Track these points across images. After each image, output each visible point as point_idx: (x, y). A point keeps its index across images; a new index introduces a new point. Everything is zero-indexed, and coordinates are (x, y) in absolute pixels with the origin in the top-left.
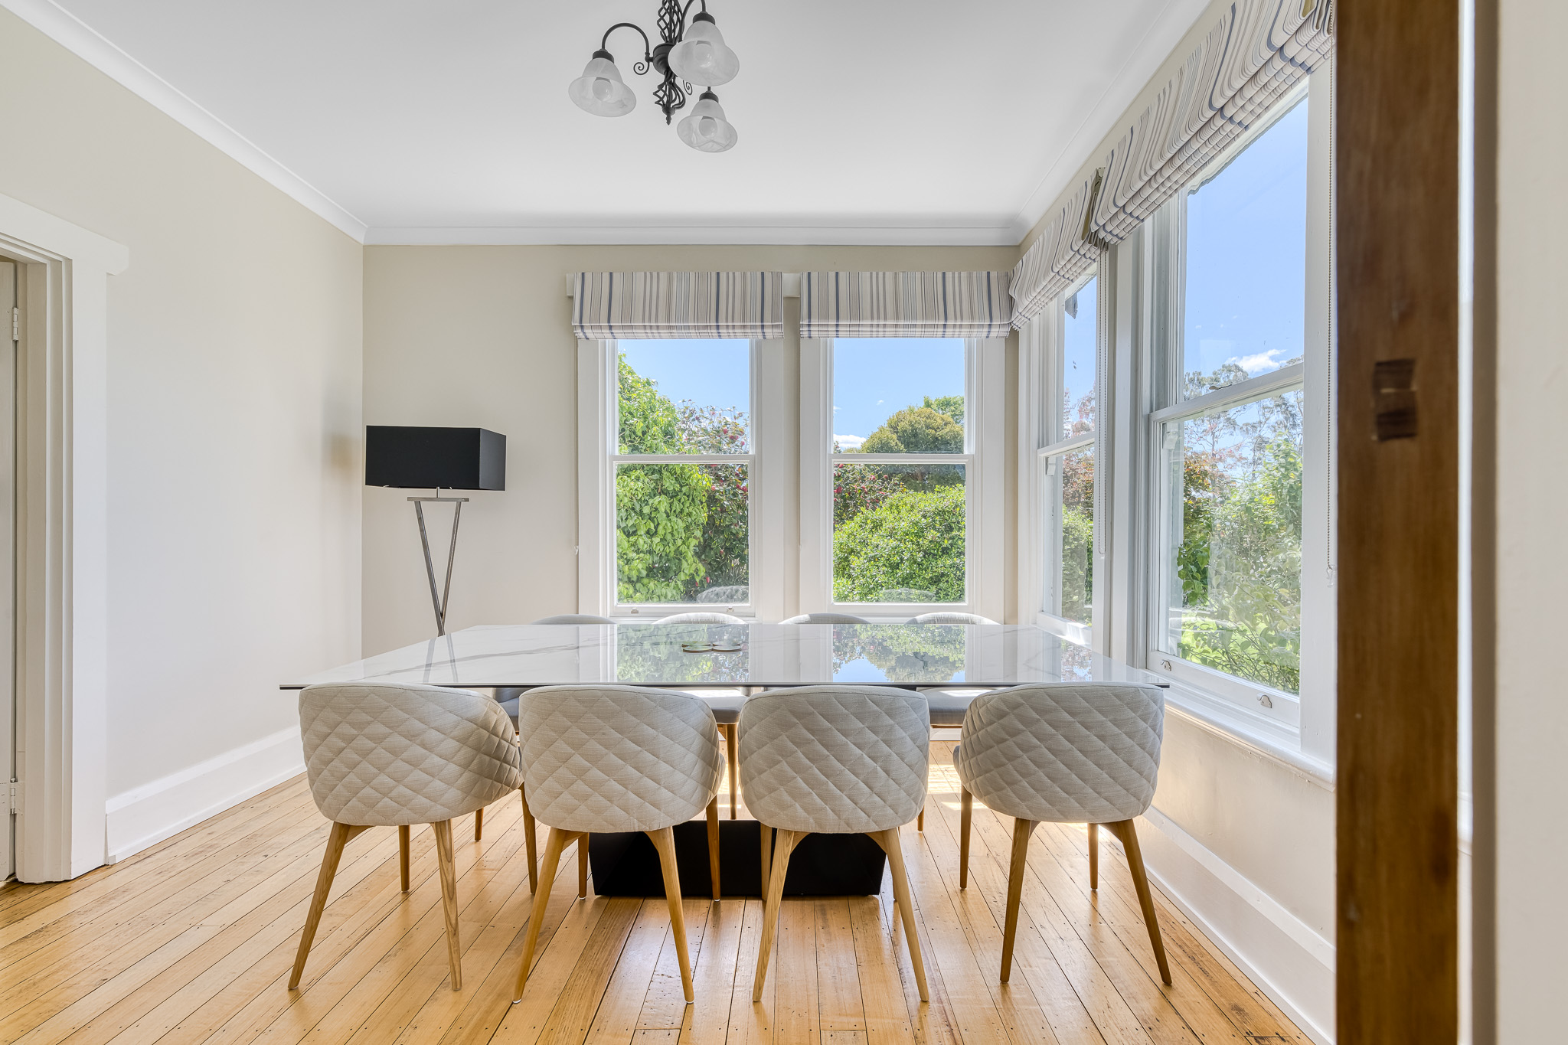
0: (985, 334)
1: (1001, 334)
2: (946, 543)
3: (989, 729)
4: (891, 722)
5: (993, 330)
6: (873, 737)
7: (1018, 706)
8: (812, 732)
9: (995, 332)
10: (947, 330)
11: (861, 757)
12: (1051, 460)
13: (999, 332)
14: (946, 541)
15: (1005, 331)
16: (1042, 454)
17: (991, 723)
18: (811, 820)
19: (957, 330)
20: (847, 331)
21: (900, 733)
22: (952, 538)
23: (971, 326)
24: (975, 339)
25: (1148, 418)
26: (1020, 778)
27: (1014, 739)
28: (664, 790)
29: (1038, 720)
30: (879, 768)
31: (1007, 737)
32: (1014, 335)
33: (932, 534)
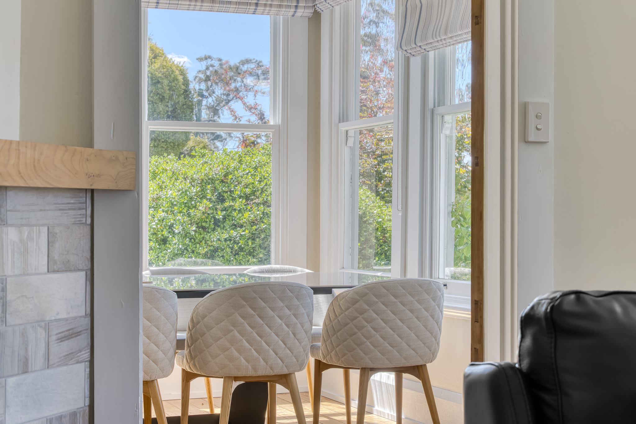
0: (291, 14)
1: (305, 14)
2: (220, 215)
3: (347, 313)
4: (298, 303)
5: (299, 10)
6: (287, 312)
7: (365, 295)
8: (254, 309)
9: (300, 12)
10: (259, 8)
11: (281, 325)
12: (351, 133)
13: (304, 12)
14: (219, 212)
15: (309, 12)
16: (343, 127)
17: (348, 308)
18: (250, 367)
19: (268, 8)
20: (166, 3)
21: (302, 310)
22: (225, 209)
23: (280, 6)
24: (281, 17)
25: (433, 112)
26: (365, 340)
27: (362, 316)
28: (160, 352)
29: (377, 302)
30: (290, 332)
31: (358, 315)
32: (316, 17)
33: (204, 205)
